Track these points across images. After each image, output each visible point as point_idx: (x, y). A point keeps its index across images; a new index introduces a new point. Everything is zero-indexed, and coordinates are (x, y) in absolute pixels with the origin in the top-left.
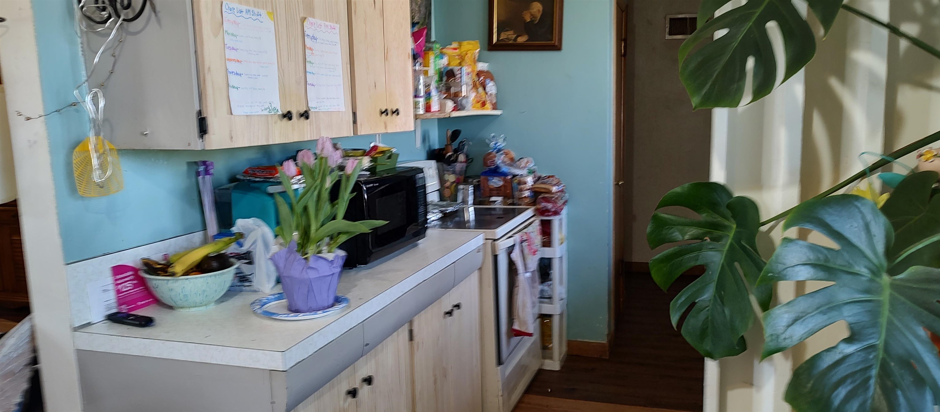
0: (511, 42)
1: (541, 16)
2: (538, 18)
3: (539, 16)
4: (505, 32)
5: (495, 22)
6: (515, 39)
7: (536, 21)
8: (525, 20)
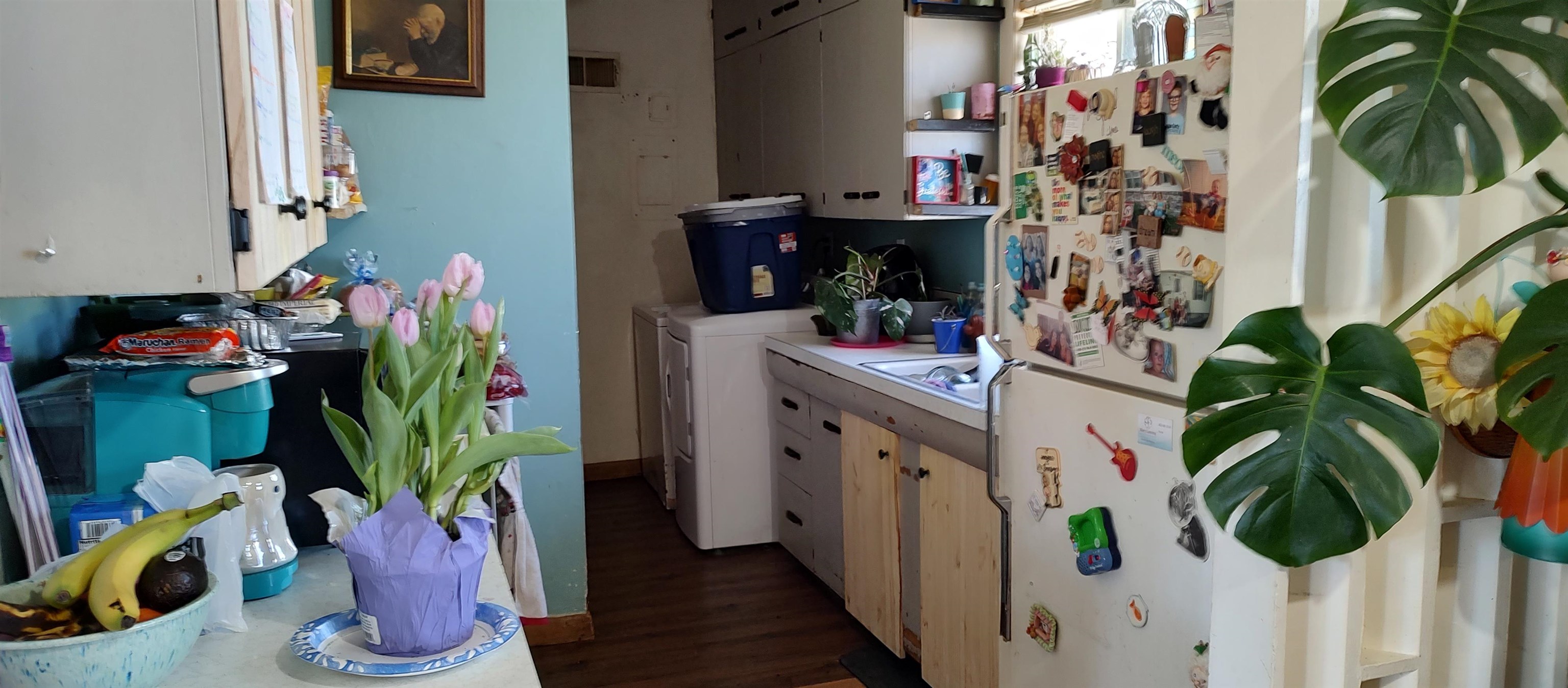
0: (384, 75)
1: (442, 31)
2: (437, 35)
3: (437, 30)
4: (369, 55)
5: (349, 33)
6: (392, 71)
7: (432, 39)
8: (409, 37)
